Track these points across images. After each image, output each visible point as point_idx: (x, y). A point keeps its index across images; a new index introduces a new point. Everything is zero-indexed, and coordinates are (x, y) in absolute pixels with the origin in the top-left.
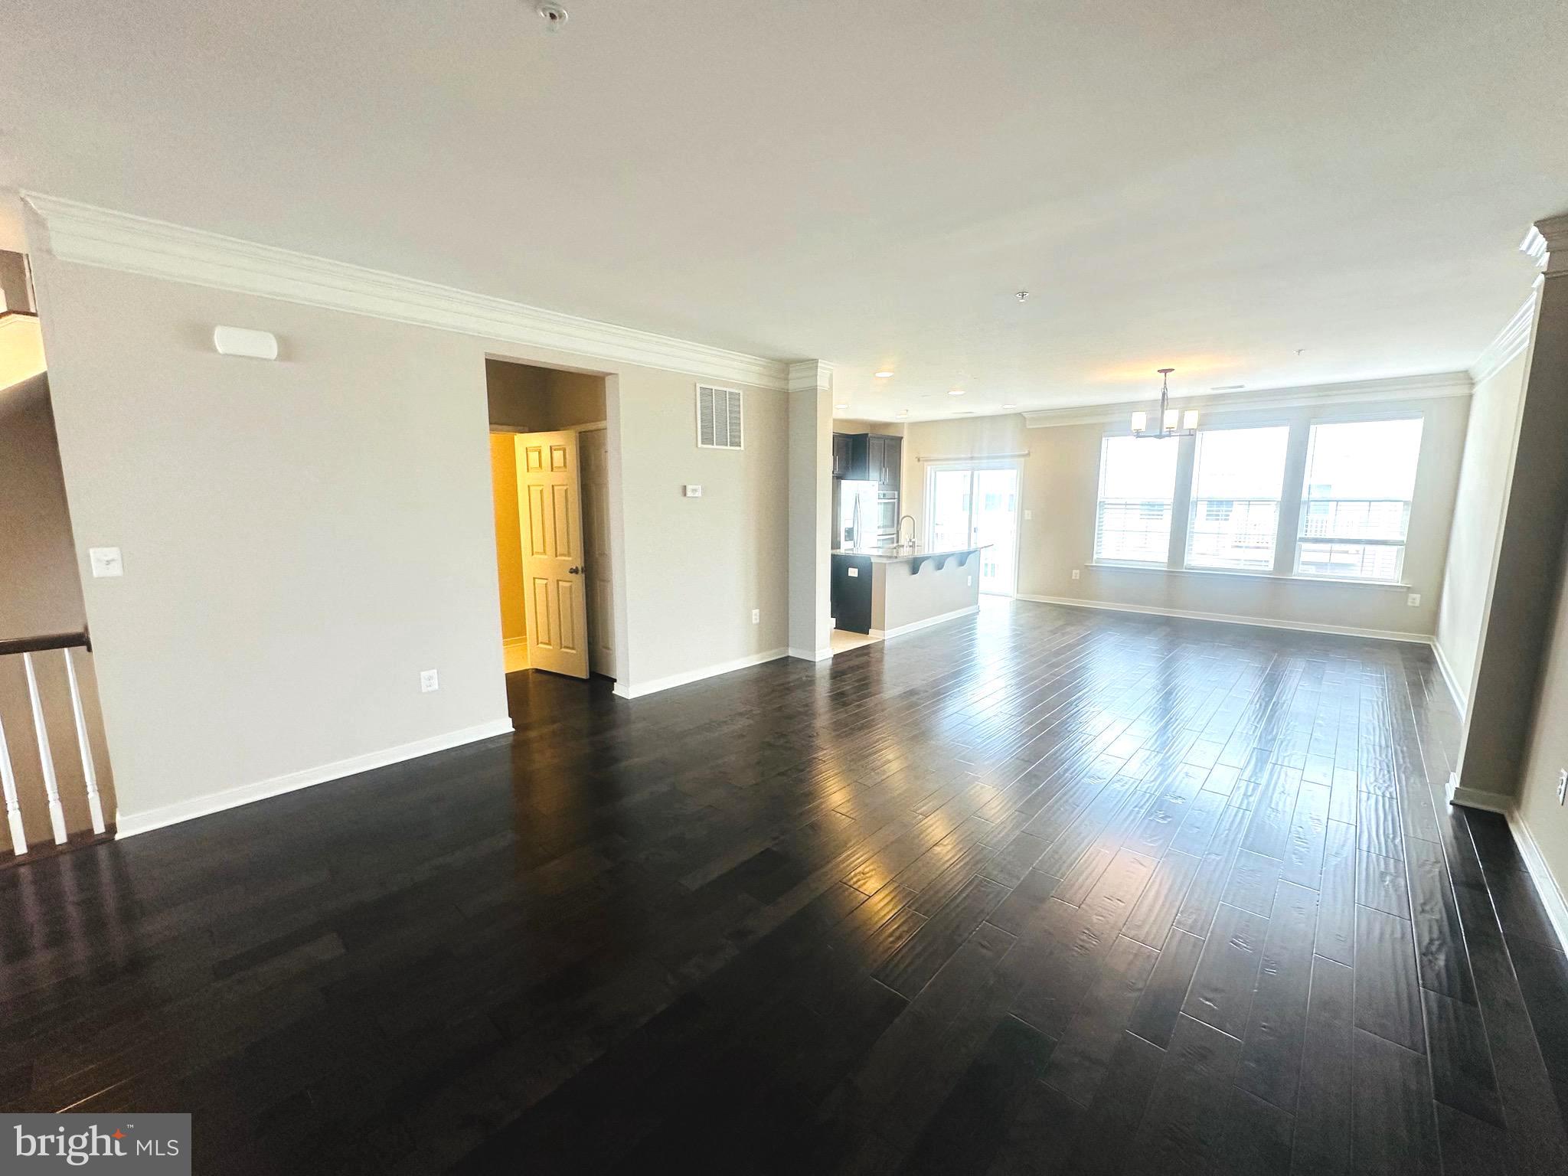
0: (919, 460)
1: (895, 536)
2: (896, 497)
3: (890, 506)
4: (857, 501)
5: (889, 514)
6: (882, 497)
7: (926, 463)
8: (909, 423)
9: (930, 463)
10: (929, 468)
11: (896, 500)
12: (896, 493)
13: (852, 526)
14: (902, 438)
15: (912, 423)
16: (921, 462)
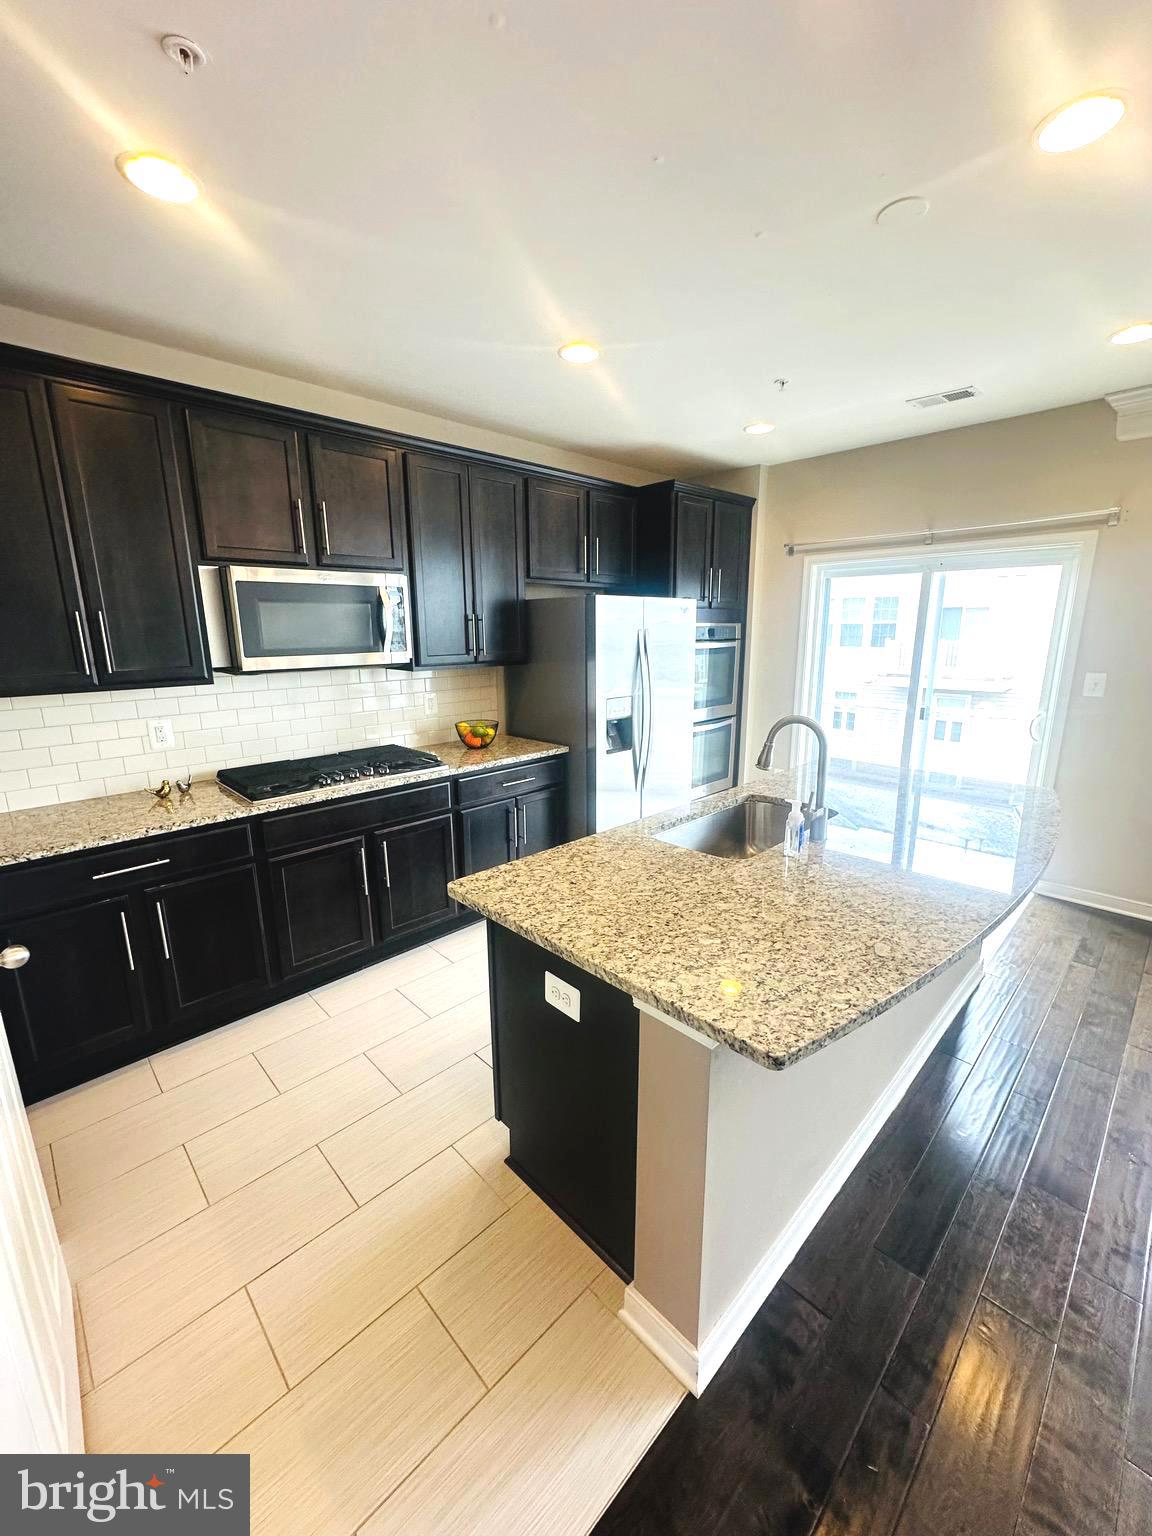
0: (791, 551)
1: (732, 721)
2: (738, 635)
3: (724, 656)
4: (641, 651)
5: (722, 677)
6: (707, 637)
7: (807, 559)
8: (771, 467)
9: (815, 557)
10: (815, 568)
11: (736, 644)
12: (738, 626)
13: (626, 714)
14: (754, 501)
15: (776, 466)
16: (795, 556)
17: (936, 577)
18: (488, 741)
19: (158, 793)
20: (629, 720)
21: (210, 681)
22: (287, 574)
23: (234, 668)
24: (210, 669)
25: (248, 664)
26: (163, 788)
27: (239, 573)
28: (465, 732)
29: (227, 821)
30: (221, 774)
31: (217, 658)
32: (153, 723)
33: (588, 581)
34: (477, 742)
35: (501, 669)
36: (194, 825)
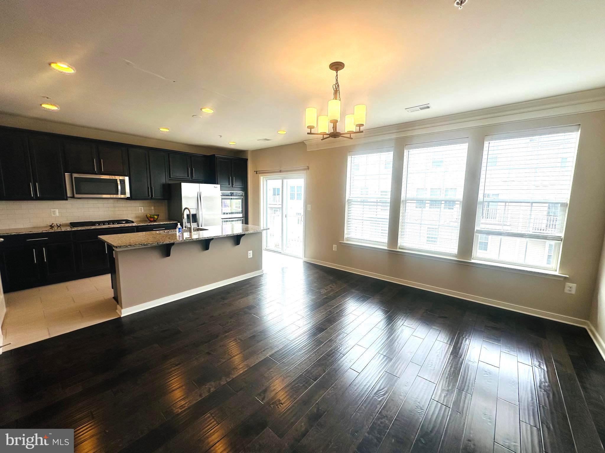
0: (256, 173)
1: (243, 218)
2: (244, 195)
6: (230, 195)
7: (260, 175)
11: (244, 197)
12: (244, 192)
14: (247, 159)
15: (253, 150)
16: (258, 174)
17: (285, 181)
18: (155, 219)
19: (51, 226)
20: (196, 214)
21: (67, 200)
22: (89, 176)
23: (73, 197)
24: (67, 197)
25: (76, 196)
26: (52, 225)
27: (75, 175)
28: (149, 217)
29: (65, 231)
30: (71, 223)
31: (69, 194)
32: (52, 210)
33: (192, 179)
34: (152, 219)
35: (166, 201)
36: (56, 231)
